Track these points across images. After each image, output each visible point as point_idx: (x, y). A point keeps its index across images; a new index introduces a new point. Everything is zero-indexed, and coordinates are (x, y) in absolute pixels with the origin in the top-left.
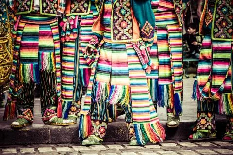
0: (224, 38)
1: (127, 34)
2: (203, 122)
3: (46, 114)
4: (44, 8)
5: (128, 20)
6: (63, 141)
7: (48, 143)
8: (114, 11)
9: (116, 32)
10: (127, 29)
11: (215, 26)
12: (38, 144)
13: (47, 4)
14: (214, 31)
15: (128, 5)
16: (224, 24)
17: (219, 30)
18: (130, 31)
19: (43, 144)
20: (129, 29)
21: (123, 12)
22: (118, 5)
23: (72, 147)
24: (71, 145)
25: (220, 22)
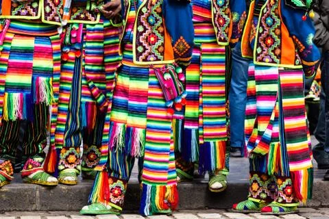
0: (269, 62)
1: (157, 53)
2: (255, 187)
3: (27, 167)
4: (47, 14)
5: (159, 32)
6: (57, 207)
7: (35, 210)
8: (139, 19)
9: (140, 49)
10: (156, 46)
11: (259, 45)
12: (20, 211)
13: (51, 7)
14: (256, 52)
15: (159, 10)
16: (269, 41)
17: (263, 51)
18: (161, 49)
19: (28, 211)
20: (159, 47)
21: (151, 20)
22: (144, 10)
23: (69, 217)
24: (68, 214)
25: (265, 38)
